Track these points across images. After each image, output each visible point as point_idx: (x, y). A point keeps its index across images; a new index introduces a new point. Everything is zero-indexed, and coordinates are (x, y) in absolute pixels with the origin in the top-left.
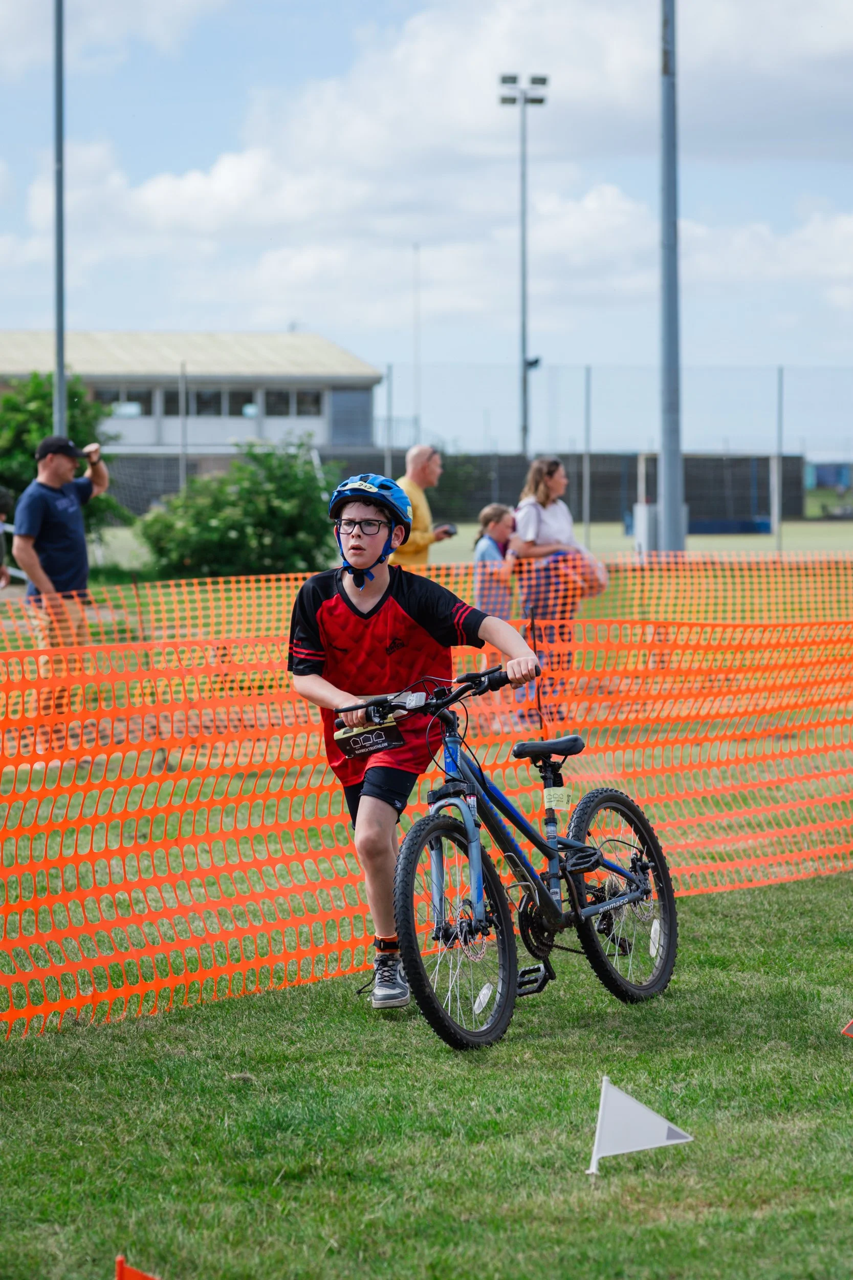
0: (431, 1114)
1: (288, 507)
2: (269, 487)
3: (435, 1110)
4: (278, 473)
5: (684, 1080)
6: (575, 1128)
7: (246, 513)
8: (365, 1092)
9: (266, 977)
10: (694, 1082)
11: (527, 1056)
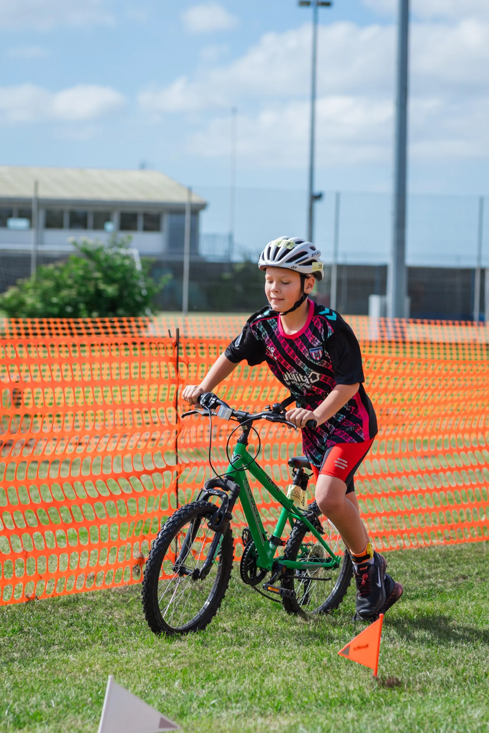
1: (111, 290)
2: (98, 275)
4: (104, 264)
7: (79, 294)
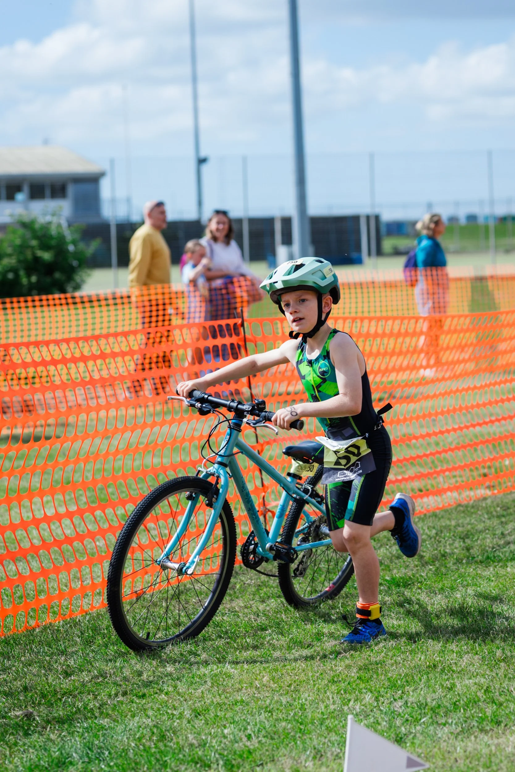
0: (191, 745)
1: (47, 256)
2: (34, 243)
3: (195, 742)
4: (39, 234)
5: (401, 698)
6: (318, 755)
7: (19, 261)
8: (133, 724)
9: (43, 612)
10: (411, 699)
11: (265, 679)
